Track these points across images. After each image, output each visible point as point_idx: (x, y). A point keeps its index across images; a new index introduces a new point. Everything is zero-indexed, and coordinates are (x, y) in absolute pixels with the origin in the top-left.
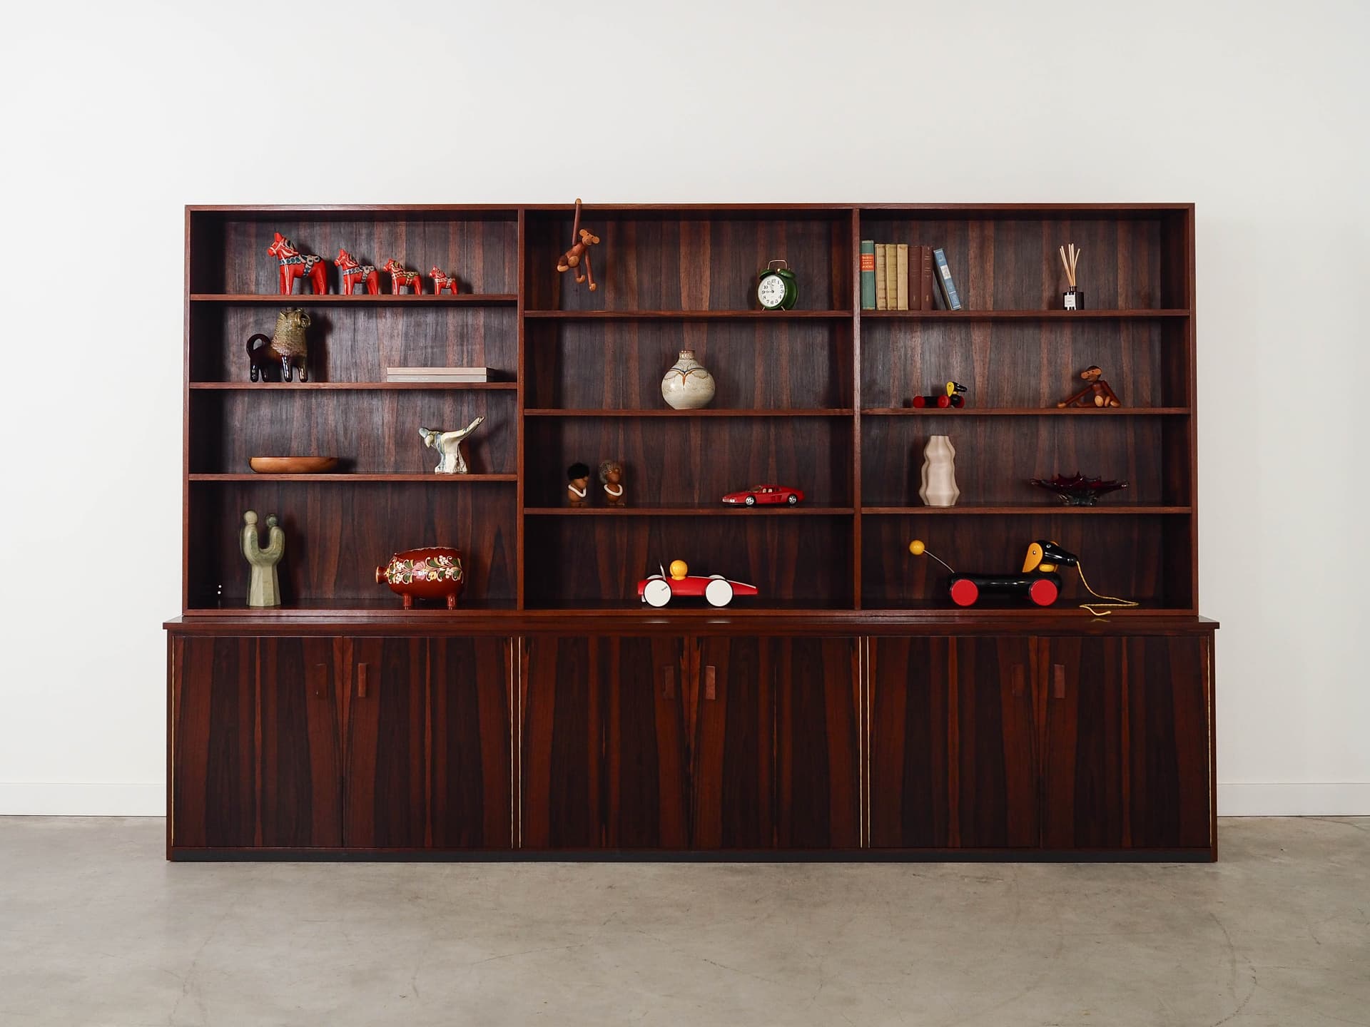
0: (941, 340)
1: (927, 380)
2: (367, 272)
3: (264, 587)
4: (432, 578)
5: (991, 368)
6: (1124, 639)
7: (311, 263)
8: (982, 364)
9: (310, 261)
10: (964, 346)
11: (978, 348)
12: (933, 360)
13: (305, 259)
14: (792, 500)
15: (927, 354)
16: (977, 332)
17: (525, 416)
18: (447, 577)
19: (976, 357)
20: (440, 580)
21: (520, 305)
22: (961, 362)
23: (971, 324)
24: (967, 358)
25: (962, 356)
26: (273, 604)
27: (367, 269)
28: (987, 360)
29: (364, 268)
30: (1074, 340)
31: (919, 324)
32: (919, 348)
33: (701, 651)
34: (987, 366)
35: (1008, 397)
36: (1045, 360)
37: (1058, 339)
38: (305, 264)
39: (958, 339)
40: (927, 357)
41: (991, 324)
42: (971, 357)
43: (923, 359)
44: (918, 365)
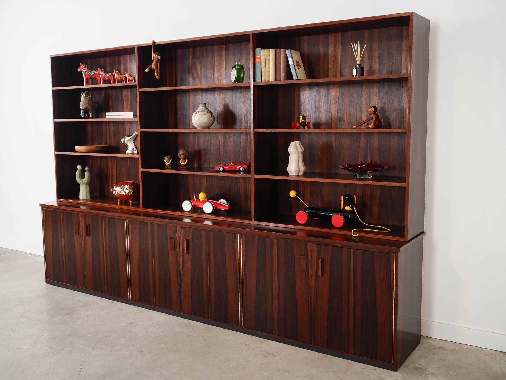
0: (317, 94)
1: (310, 114)
2: (108, 76)
3: (82, 192)
4: (122, 193)
5: (339, 107)
6: (352, 250)
7: (93, 74)
8: (335, 105)
9: (93, 73)
10: (327, 97)
11: (333, 98)
12: (313, 104)
13: (91, 72)
14: (242, 169)
15: (311, 102)
16: (333, 90)
17: (140, 132)
18: (126, 193)
19: (332, 102)
20: (124, 194)
21: (137, 86)
22: (325, 105)
23: (330, 85)
24: (328, 102)
25: (326, 102)
26: (85, 199)
27: (108, 75)
28: (337, 103)
29: (107, 74)
30: (379, 92)
31: (307, 87)
32: (307, 99)
33: (183, 233)
34: (337, 106)
35: (347, 122)
36: (364, 103)
37: (371, 91)
38: (91, 74)
39: (324, 93)
40: (310, 103)
41: (339, 85)
42: (330, 102)
43: (308, 104)
44: (307, 106)
